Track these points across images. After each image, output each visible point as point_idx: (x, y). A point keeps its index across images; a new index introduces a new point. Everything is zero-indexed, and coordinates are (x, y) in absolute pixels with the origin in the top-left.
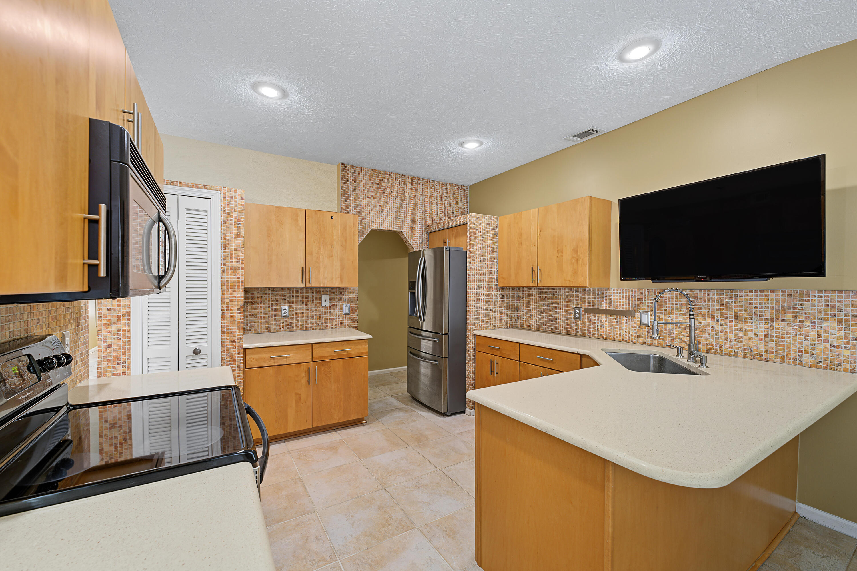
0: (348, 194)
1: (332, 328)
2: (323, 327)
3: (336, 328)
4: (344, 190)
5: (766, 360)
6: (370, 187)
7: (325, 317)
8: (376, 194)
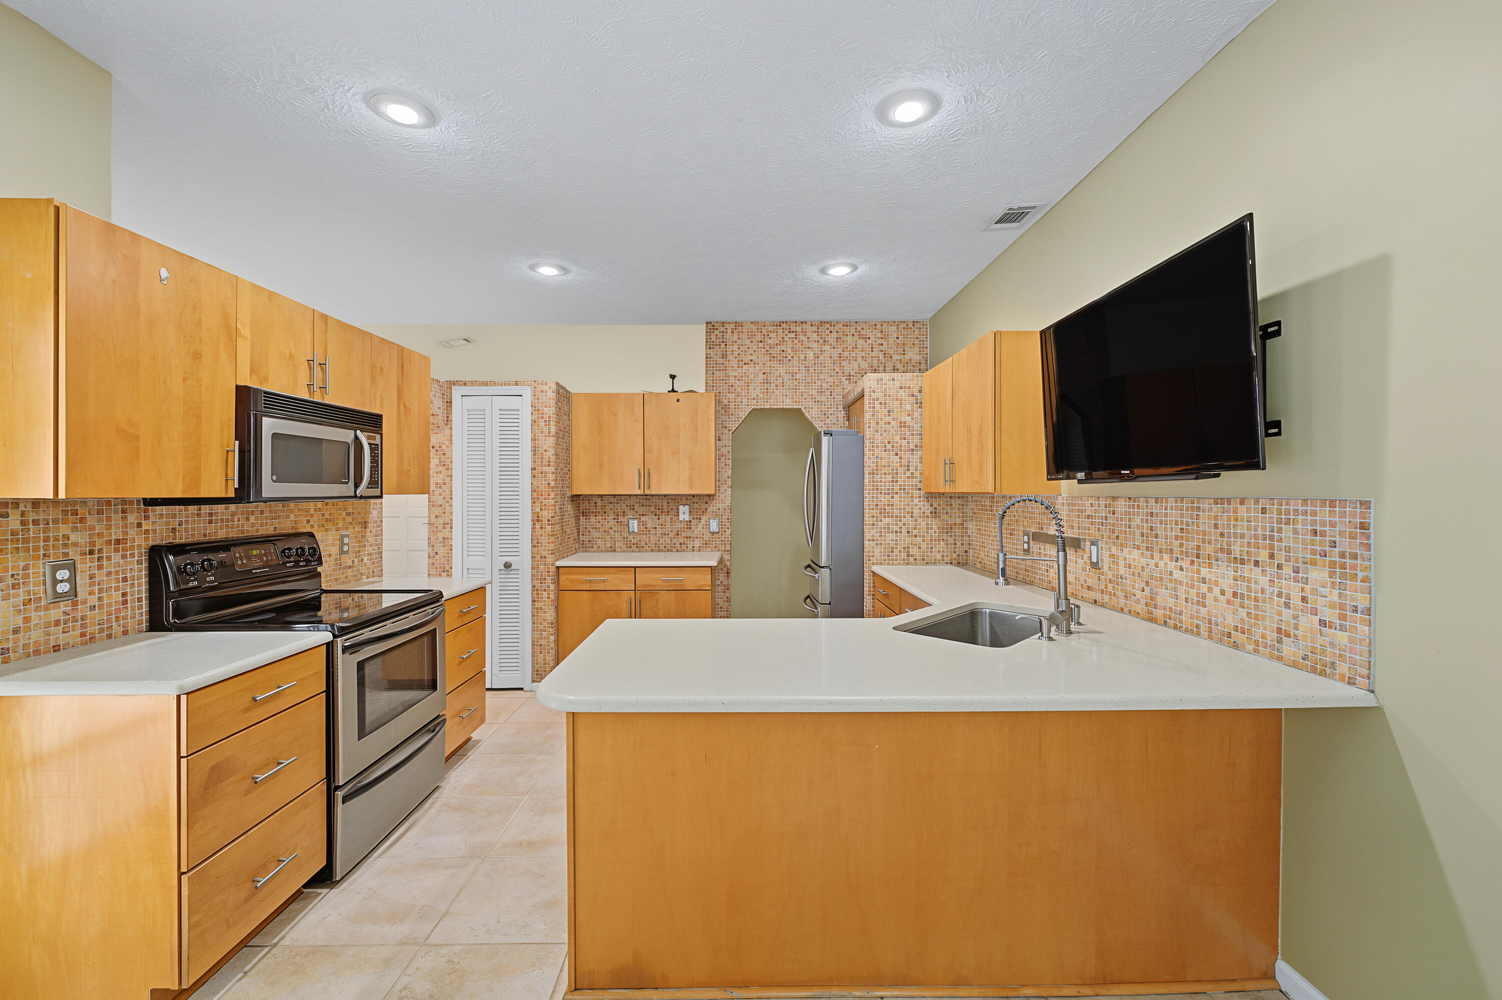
0: (716, 364)
1: (693, 550)
2: (680, 548)
3: (699, 550)
4: (710, 358)
5: (1235, 646)
6: (748, 348)
7: (684, 534)
8: (758, 357)
